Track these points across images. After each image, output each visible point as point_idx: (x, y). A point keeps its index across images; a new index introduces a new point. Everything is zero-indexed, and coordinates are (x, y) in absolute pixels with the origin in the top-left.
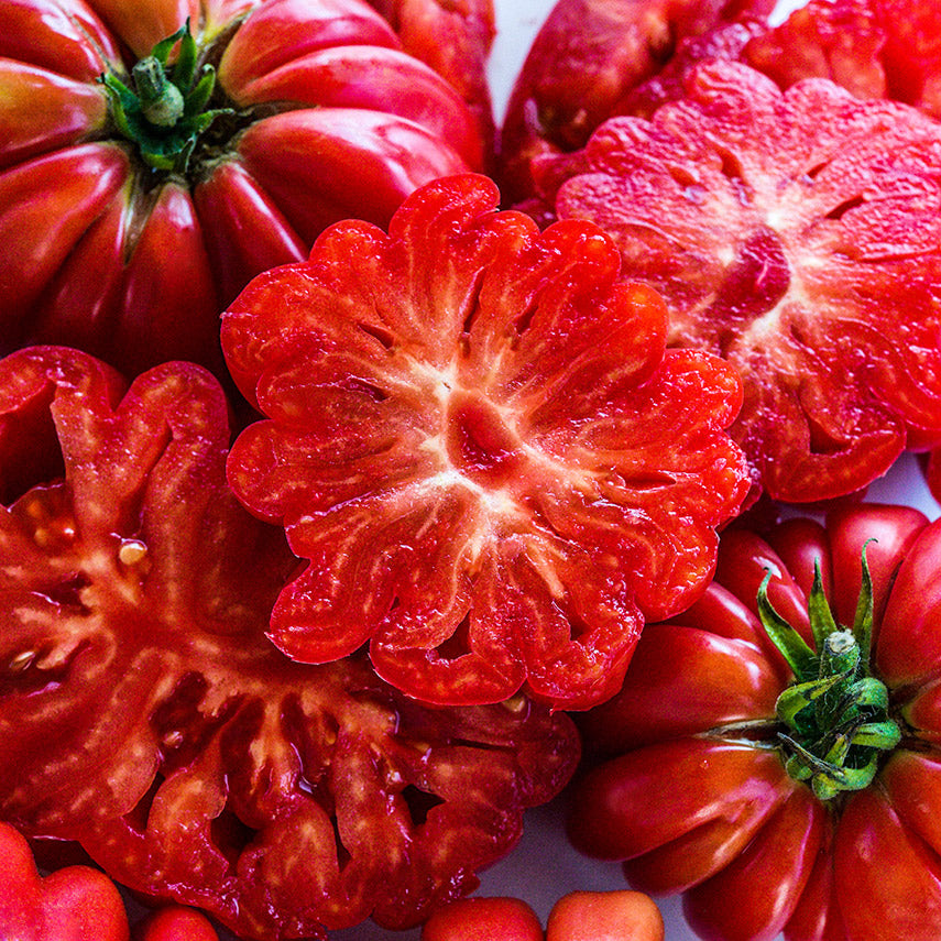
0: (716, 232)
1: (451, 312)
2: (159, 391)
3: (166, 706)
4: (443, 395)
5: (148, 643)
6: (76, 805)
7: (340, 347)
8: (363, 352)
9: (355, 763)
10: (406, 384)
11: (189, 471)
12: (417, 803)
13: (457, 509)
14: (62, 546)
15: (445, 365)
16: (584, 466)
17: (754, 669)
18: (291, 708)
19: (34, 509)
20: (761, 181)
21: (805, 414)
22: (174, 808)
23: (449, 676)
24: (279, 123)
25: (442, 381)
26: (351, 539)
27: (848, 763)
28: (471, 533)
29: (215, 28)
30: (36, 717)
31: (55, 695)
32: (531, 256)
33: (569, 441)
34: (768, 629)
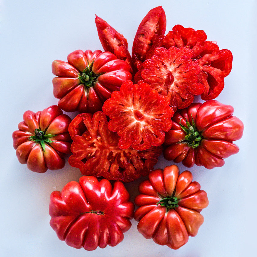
0: (163, 74)
1: (131, 100)
2: (96, 116)
3: (108, 156)
4: (132, 111)
5: (104, 149)
6: (101, 172)
7: (118, 108)
8: (121, 108)
9: (134, 157)
10: (127, 111)
11: (103, 126)
12: (143, 160)
13: (138, 125)
14: (90, 140)
15: (131, 107)
16: (152, 115)
17: (181, 133)
18: (124, 153)
19: (85, 135)
20: (167, 64)
21: (180, 97)
22: (113, 169)
23: (142, 146)
24: (102, 76)
25: (132, 109)
26: (126, 132)
27: (195, 144)
28: (140, 128)
29: (90, 64)
30: (93, 162)
31: (95, 158)
32: (139, 90)
33: (149, 113)
34: (182, 128)
